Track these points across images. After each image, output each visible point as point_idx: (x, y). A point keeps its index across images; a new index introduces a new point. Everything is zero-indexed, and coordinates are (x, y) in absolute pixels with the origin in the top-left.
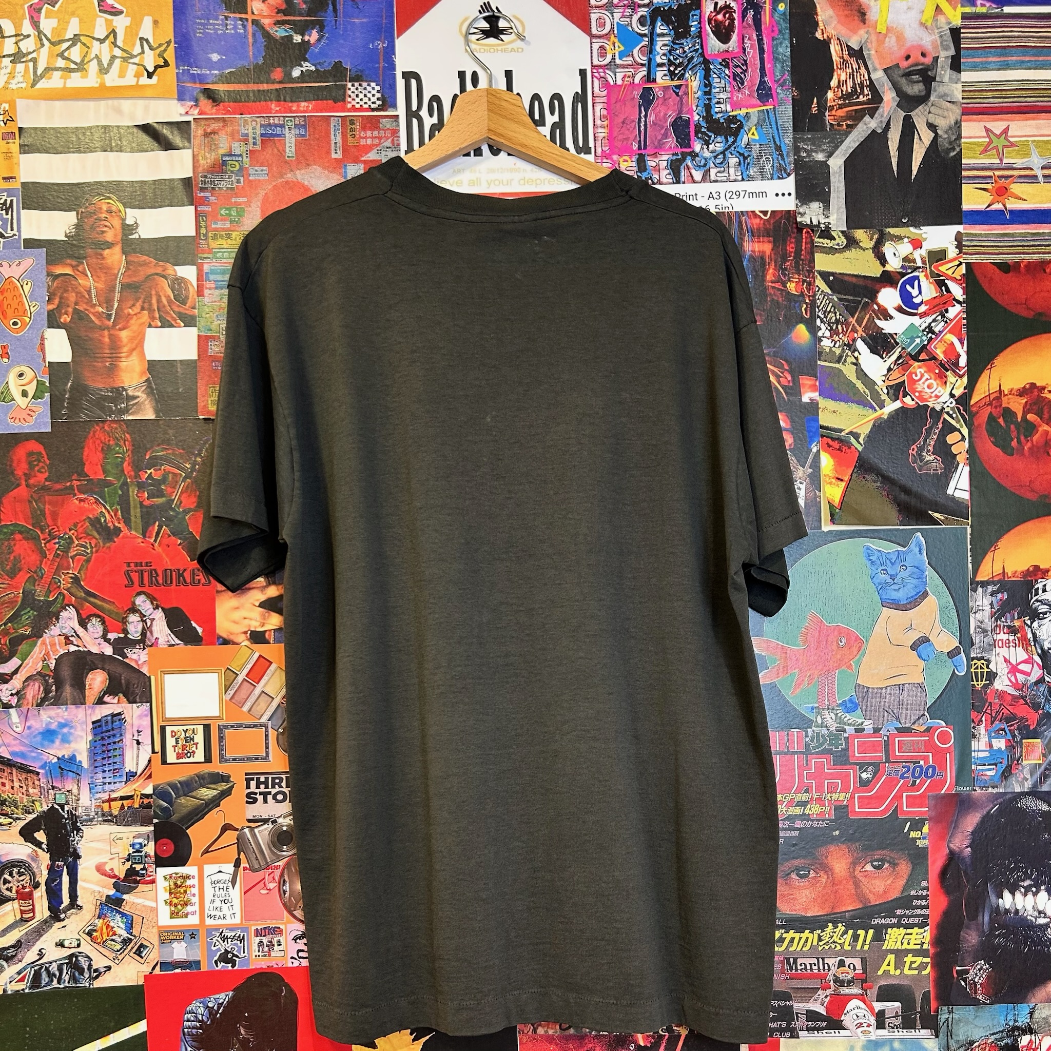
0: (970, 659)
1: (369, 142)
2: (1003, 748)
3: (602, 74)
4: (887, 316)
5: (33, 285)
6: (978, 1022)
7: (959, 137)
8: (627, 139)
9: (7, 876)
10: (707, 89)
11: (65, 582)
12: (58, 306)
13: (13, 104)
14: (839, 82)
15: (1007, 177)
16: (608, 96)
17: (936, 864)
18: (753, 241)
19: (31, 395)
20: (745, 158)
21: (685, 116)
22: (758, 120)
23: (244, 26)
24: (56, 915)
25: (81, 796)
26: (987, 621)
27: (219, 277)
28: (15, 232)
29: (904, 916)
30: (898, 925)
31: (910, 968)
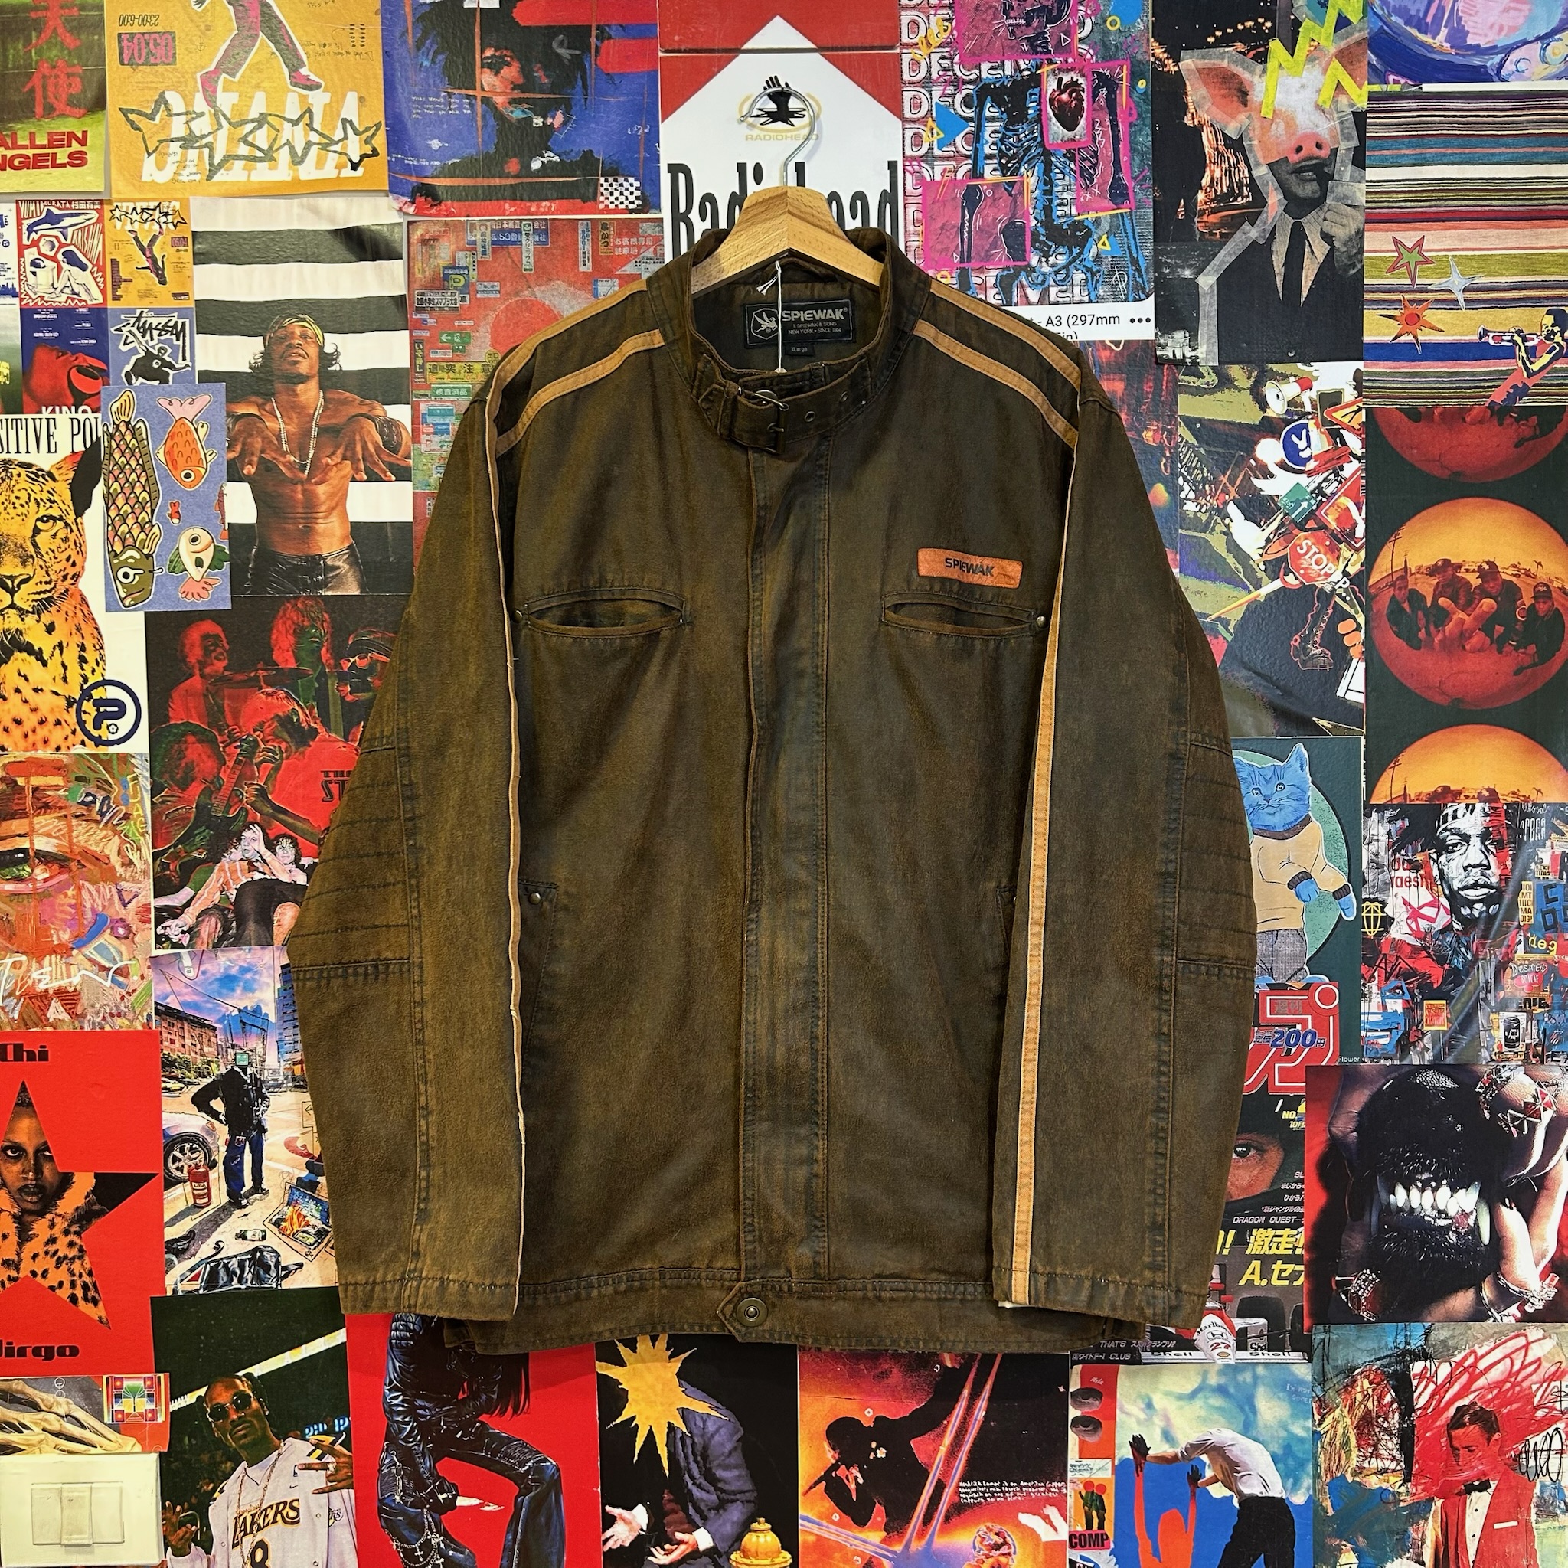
0: (1360, 901)
1: (626, 251)
2: (1400, 1011)
3: (917, 168)
4: (1267, 474)
5: (210, 428)
6: (1363, 1346)
7: (1361, 250)
8: (947, 249)
9: (177, 1153)
10: (1048, 188)
11: (248, 795)
12: (240, 454)
13: (186, 204)
14: (1212, 179)
15: (1420, 302)
16: (924, 194)
17: (1313, 1150)
19: (206, 565)
20: (1093, 274)
21: (1020, 221)
22: (1110, 227)
23: (471, 105)
24: (236, 1200)
25: (267, 1057)
26: (1382, 853)
27: (438, 419)
28: (188, 361)
29: (1274, 1214)
30: (1266, 1226)
31: (1279, 1278)
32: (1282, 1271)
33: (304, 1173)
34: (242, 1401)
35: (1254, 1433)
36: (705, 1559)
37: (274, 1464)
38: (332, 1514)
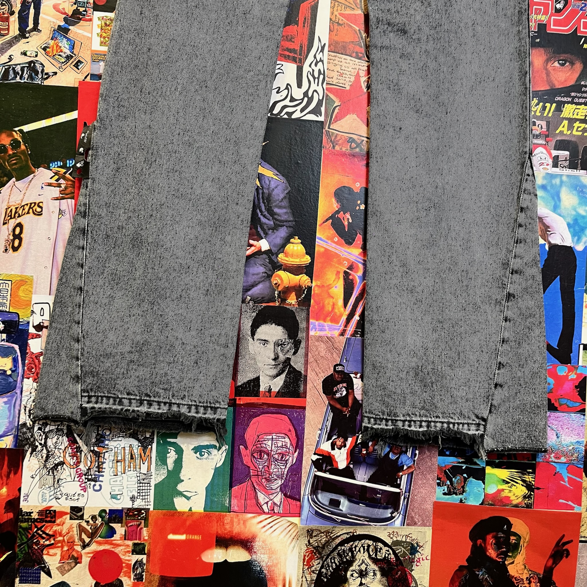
24: (23, 33)
29: (576, 97)
30: (572, 103)
31: (577, 131)
32: (578, 127)
33: (62, 23)
34: (15, 144)
35: (559, 211)
36: (264, 256)
37: (31, 181)
38: (61, 212)
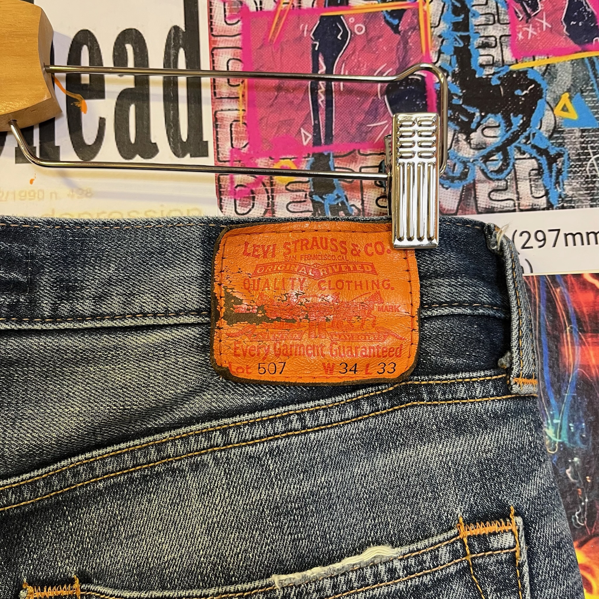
8: (289, 123)
10: (460, 19)
16: (245, 33)
18: (582, 344)
20: (552, 160)
21: (415, 74)
22: (574, 80)
